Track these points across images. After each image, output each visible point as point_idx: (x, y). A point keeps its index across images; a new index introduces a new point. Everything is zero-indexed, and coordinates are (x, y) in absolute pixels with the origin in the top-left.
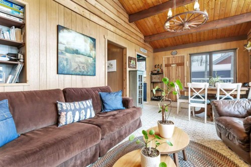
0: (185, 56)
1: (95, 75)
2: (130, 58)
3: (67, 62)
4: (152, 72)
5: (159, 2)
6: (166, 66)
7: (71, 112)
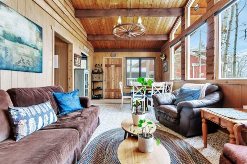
0: (123, 59)
1: (41, 72)
2: (76, 56)
3: (6, 53)
4: (93, 71)
5: (108, 7)
6: (106, 66)
7: (33, 119)
